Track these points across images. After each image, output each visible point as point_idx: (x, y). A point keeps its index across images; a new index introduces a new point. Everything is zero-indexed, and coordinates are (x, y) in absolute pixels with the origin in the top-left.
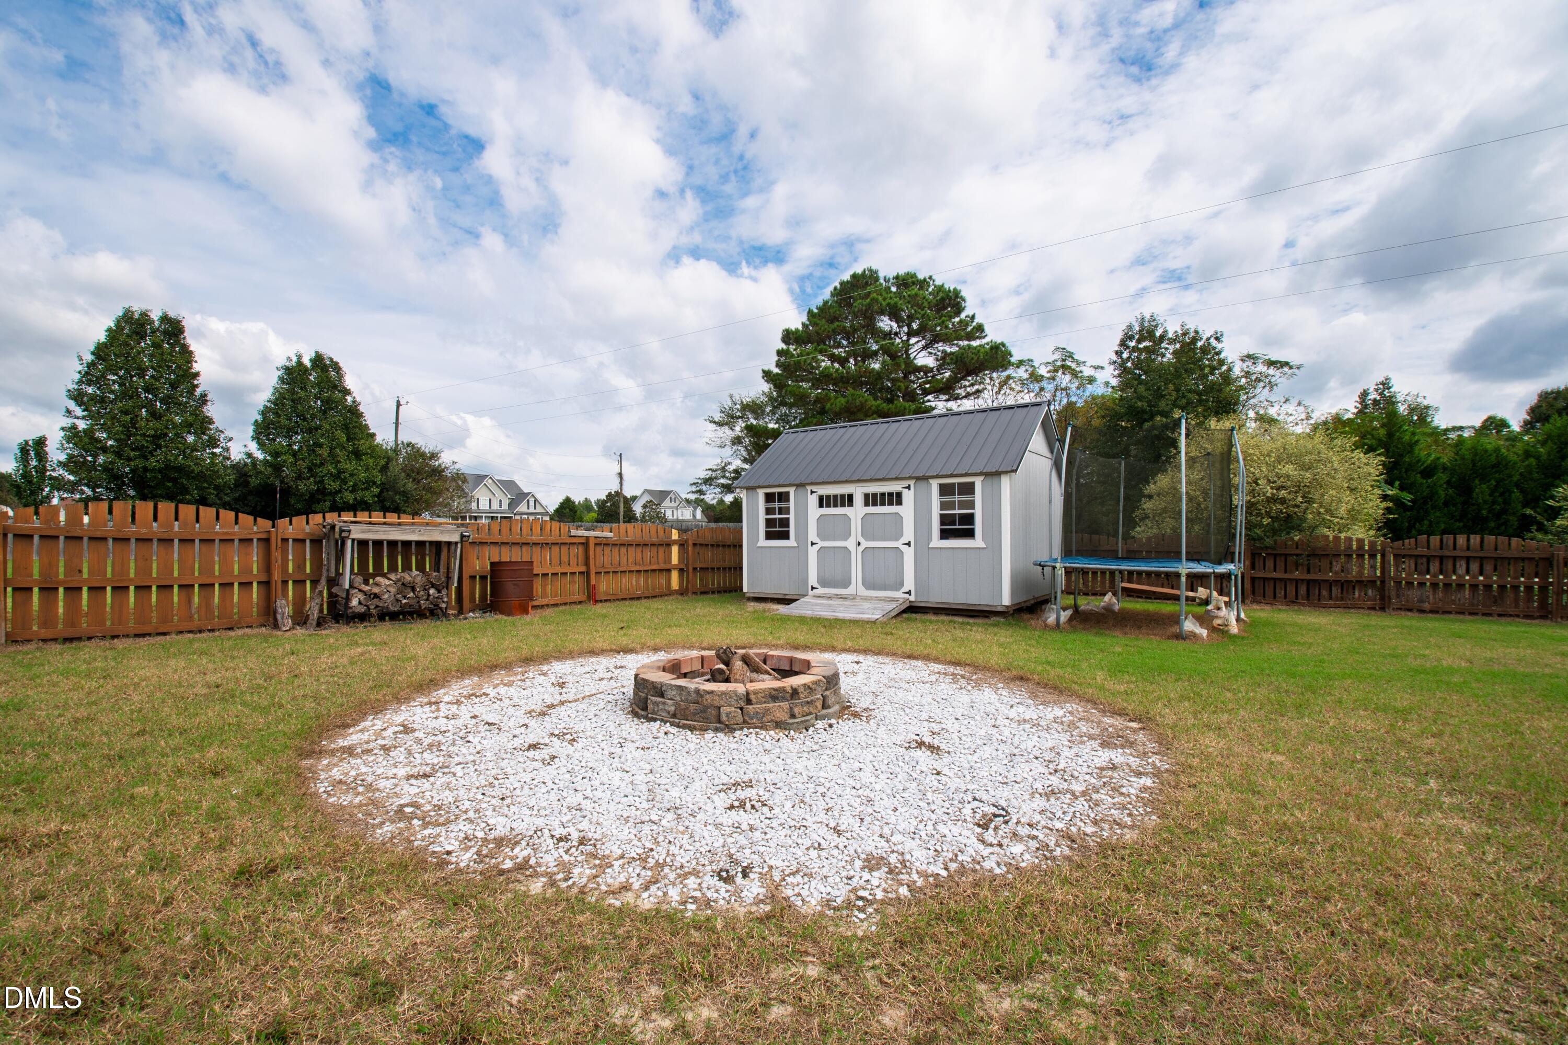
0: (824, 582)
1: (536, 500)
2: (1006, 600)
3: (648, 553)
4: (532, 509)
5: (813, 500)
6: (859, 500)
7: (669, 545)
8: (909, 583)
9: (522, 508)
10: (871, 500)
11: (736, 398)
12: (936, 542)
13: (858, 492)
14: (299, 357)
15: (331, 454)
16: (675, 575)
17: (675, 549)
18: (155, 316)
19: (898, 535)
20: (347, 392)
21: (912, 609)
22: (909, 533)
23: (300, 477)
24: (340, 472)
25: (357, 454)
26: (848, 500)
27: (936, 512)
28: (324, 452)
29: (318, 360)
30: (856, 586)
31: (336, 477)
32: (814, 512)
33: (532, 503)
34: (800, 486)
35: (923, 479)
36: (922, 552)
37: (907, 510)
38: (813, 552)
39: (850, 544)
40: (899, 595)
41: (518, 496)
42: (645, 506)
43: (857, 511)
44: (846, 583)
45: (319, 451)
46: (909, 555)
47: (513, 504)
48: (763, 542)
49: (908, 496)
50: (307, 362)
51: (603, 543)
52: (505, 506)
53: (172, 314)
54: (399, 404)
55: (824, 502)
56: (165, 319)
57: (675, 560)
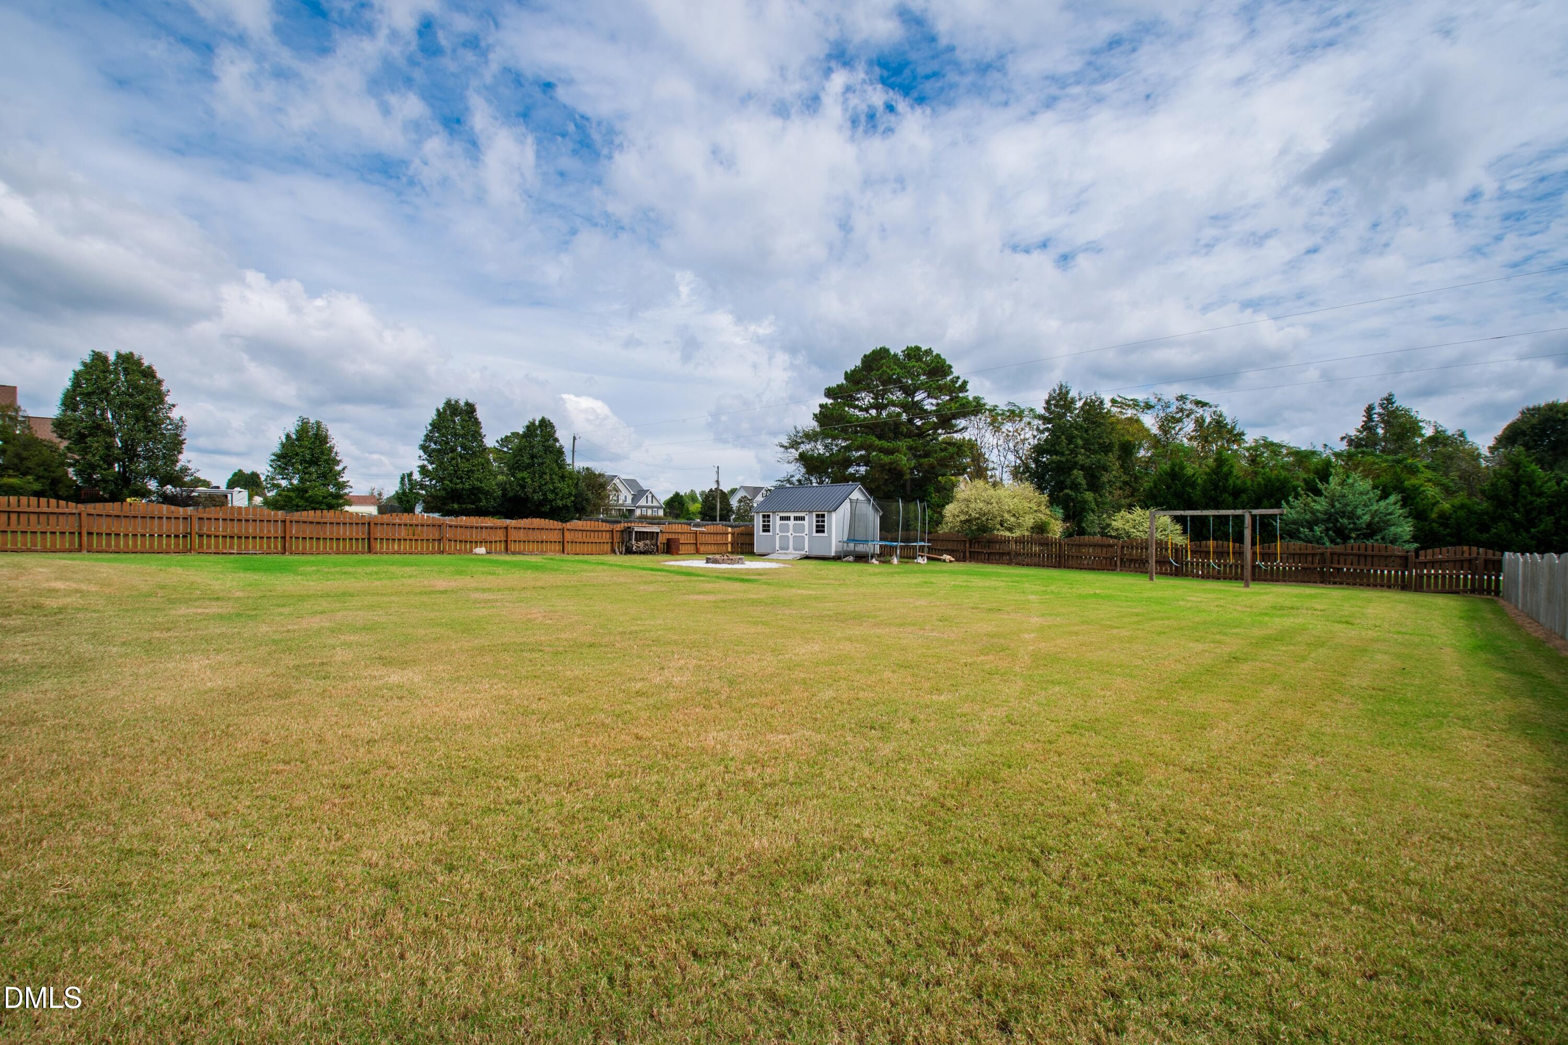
0: (781, 548)
1: (653, 496)
2: (833, 554)
3: (719, 537)
4: (650, 504)
5: (778, 518)
6: (792, 518)
7: (727, 534)
8: (806, 549)
9: (642, 502)
10: (796, 518)
11: (799, 428)
12: (815, 534)
13: (792, 515)
14: (534, 420)
15: (551, 479)
16: (729, 546)
17: (730, 536)
18: (462, 403)
19: (803, 532)
20: (556, 440)
21: (807, 558)
22: (807, 531)
23: (534, 492)
24: (555, 488)
25: (563, 477)
26: (788, 518)
27: (814, 524)
28: (547, 477)
29: (543, 421)
30: (791, 550)
31: (553, 491)
32: (778, 522)
33: (650, 499)
34: (774, 512)
35: (811, 512)
36: (811, 537)
37: (806, 523)
38: (777, 537)
39: (789, 534)
40: (803, 553)
41: (640, 493)
42: (740, 501)
43: (791, 523)
44: (787, 549)
45: (545, 476)
46: (807, 538)
47: (635, 498)
48: (761, 533)
49: (807, 518)
50: (537, 423)
51: (702, 533)
52: (629, 501)
53: (470, 401)
54: (574, 439)
55: (782, 518)
56: (467, 404)
57: (730, 540)
